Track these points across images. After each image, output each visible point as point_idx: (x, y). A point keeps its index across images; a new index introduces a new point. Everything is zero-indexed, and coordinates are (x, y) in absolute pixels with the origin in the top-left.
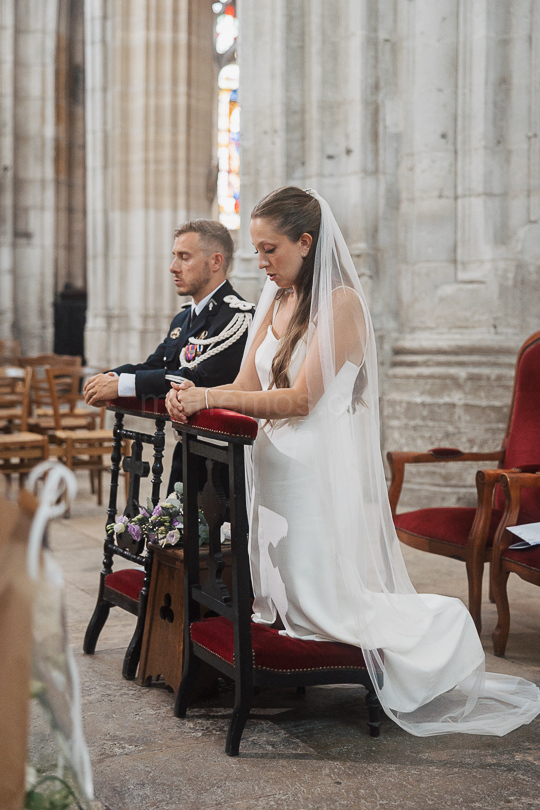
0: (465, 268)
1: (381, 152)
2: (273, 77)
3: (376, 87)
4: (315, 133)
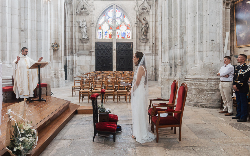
0: (196, 64)
1: (183, 45)
2: (167, 33)
3: (182, 34)
4: (173, 42)
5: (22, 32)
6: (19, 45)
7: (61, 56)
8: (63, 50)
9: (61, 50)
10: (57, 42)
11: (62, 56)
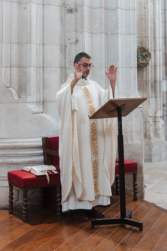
5: (69, 15)
6: (61, 51)
7: (155, 81)
8: (158, 64)
9: (153, 65)
10: (144, 46)
11: (158, 79)
